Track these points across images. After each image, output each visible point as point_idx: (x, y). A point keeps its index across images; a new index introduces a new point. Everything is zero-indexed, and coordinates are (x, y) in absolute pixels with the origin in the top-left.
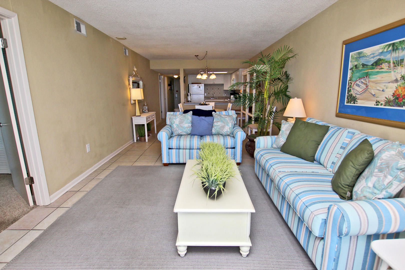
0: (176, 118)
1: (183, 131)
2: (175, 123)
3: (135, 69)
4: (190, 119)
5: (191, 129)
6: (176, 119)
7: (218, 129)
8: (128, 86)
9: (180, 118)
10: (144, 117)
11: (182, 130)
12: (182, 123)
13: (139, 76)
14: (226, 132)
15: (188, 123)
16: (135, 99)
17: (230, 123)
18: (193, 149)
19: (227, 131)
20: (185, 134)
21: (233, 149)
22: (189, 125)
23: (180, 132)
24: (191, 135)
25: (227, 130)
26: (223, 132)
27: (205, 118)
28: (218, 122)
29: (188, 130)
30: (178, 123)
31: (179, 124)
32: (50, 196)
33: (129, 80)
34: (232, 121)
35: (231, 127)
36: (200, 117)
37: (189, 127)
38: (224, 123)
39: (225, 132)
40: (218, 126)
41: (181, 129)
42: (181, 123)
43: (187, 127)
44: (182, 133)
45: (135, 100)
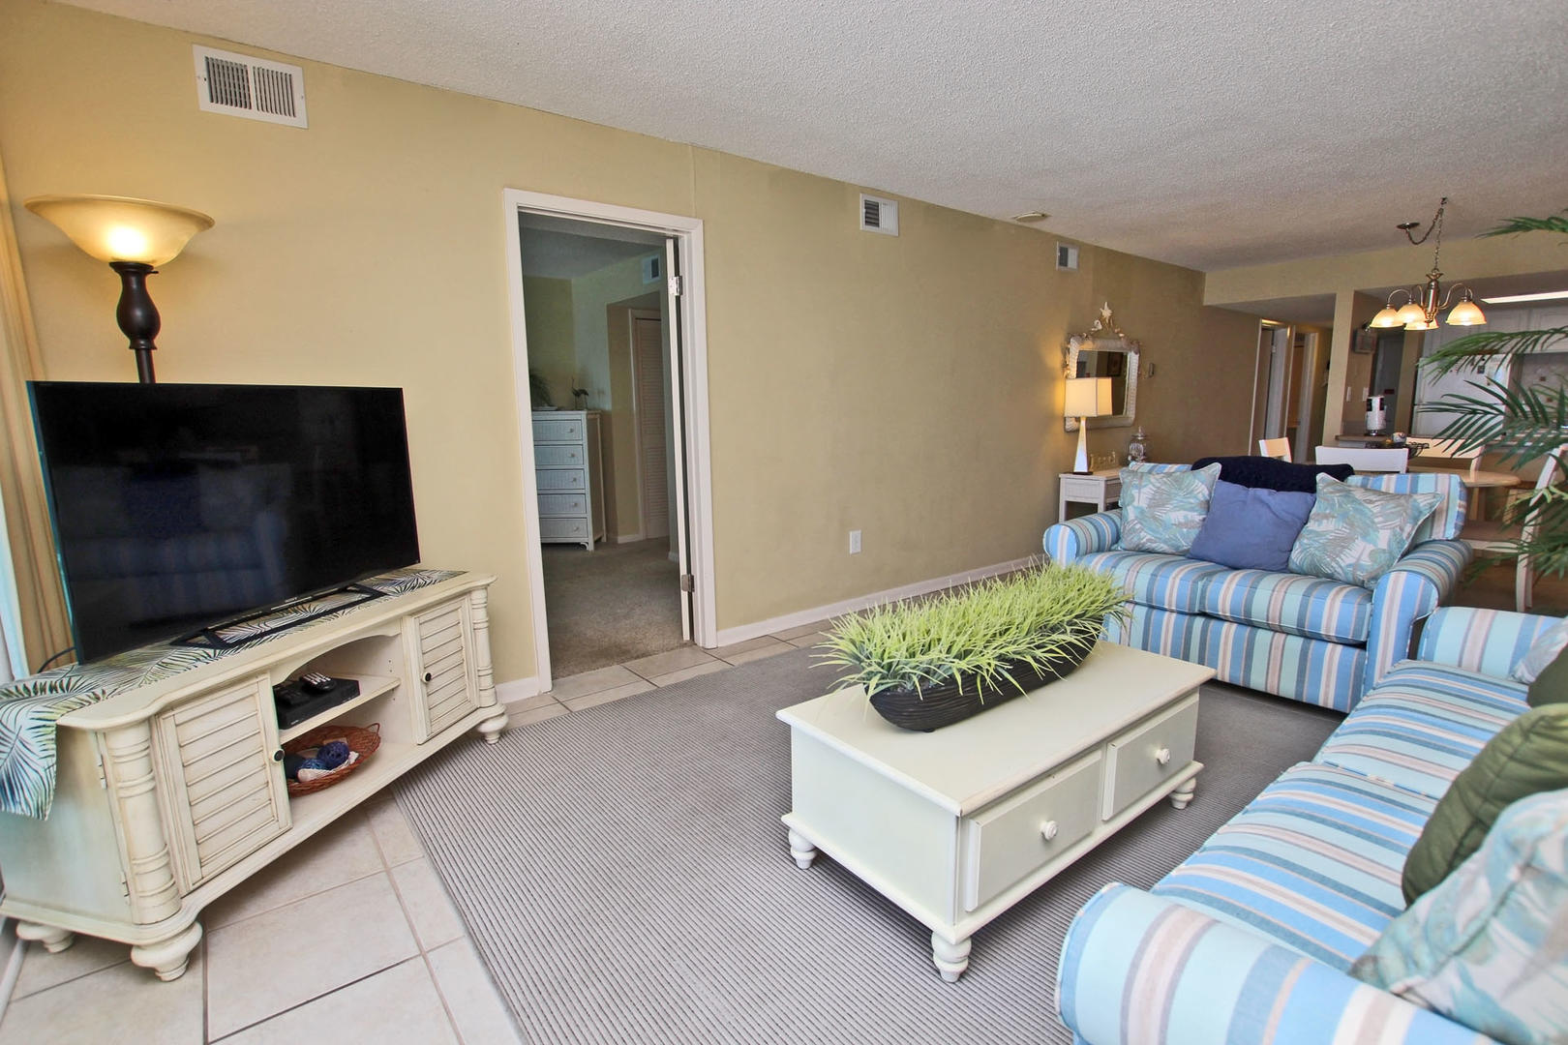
0: (1140, 484)
1: (1158, 536)
2: (1134, 501)
3: (1107, 313)
4: (1200, 495)
5: (1194, 533)
6: (1139, 487)
7: (1316, 549)
8: (1060, 372)
9: (1159, 485)
10: (1099, 477)
11: (1153, 531)
12: (1159, 506)
13: (1121, 335)
14: (1349, 566)
15: (1185, 510)
16: (1078, 415)
17: (1383, 528)
18: (1166, 610)
19: (1356, 566)
20: (1164, 547)
21: (1356, 652)
22: (1189, 517)
23: (1145, 538)
24: (1188, 555)
25: (1359, 559)
26: (1334, 564)
27: (1270, 498)
28: (1326, 517)
29: (1182, 535)
30: (1144, 504)
31: (1149, 506)
32: (717, 630)
33: (1066, 351)
34: (1397, 522)
35: (1384, 546)
36: (1252, 490)
37: (1187, 524)
38: (1352, 525)
39: (1343, 565)
40: (1318, 534)
41: (1153, 527)
42: (1155, 506)
43: (1180, 525)
44: (1155, 542)
45: (1078, 419)
